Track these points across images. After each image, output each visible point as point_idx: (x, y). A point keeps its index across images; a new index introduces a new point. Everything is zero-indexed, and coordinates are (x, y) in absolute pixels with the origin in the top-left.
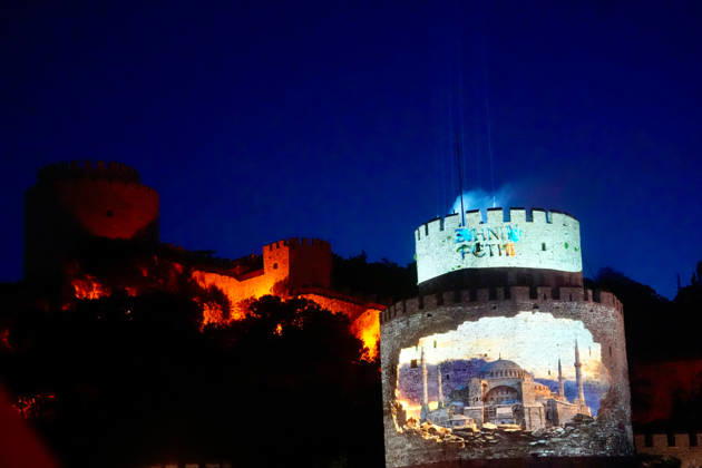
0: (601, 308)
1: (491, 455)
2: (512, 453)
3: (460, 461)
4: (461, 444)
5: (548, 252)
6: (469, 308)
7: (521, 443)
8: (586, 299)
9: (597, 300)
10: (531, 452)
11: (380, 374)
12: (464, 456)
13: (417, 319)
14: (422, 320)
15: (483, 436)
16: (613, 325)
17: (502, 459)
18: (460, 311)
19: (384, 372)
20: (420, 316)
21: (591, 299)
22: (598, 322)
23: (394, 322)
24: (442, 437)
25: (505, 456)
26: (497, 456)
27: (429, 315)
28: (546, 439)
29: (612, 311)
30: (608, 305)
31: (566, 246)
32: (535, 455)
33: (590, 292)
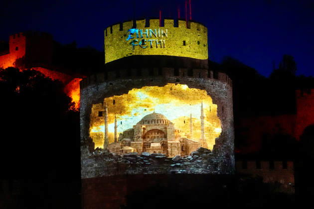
0: (218, 83)
1: (147, 171)
2: (160, 171)
3: (127, 175)
4: (128, 165)
5: (187, 47)
6: (136, 80)
7: (165, 165)
8: (209, 77)
9: (216, 77)
10: (171, 171)
11: (80, 120)
12: (130, 172)
13: (103, 86)
14: (107, 86)
15: (142, 160)
16: (226, 93)
17: (153, 174)
18: (130, 82)
19: (81, 119)
20: (105, 84)
21: (212, 76)
22: (216, 91)
23: (89, 87)
24: (116, 160)
25: (155, 173)
26: (150, 172)
27: (111, 84)
28: (181, 163)
29: (225, 85)
30: (223, 81)
31: (199, 43)
32: (174, 172)
33: (212, 73)
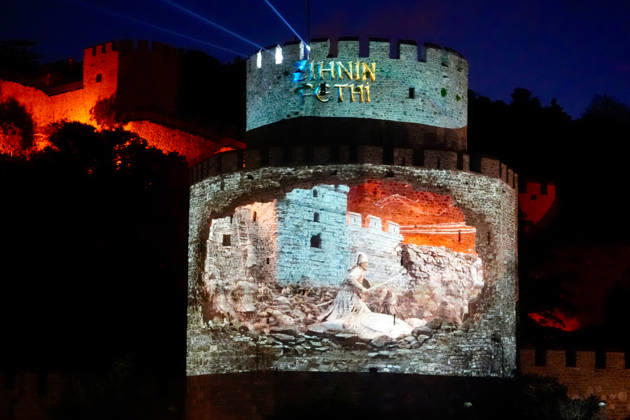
0: (482, 180)
1: (317, 366)
2: (343, 367)
3: (277, 373)
4: (279, 350)
5: (418, 101)
6: (301, 172)
7: (355, 352)
8: (460, 167)
9: (476, 168)
10: (368, 366)
11: (187, 249)
12: (282, 365)
13: (234, 181)
14: (241, 183)
15: (308, 341)
16: (499, 204)
17: (330, 374)
18: (289, 174)
19: (191, 248)
20: (238, 177)
21: (467, 166)
22: (476, 199)
23: (206, 182)
24: (255, 340)
25: (335, 369)
26: (324, 368)
27: (250, 177)
28: (390, 349)
29: (497, 184)
30: (492, 175)
31: (444, 93)
32: (374, 370)
33: (466, 158)
